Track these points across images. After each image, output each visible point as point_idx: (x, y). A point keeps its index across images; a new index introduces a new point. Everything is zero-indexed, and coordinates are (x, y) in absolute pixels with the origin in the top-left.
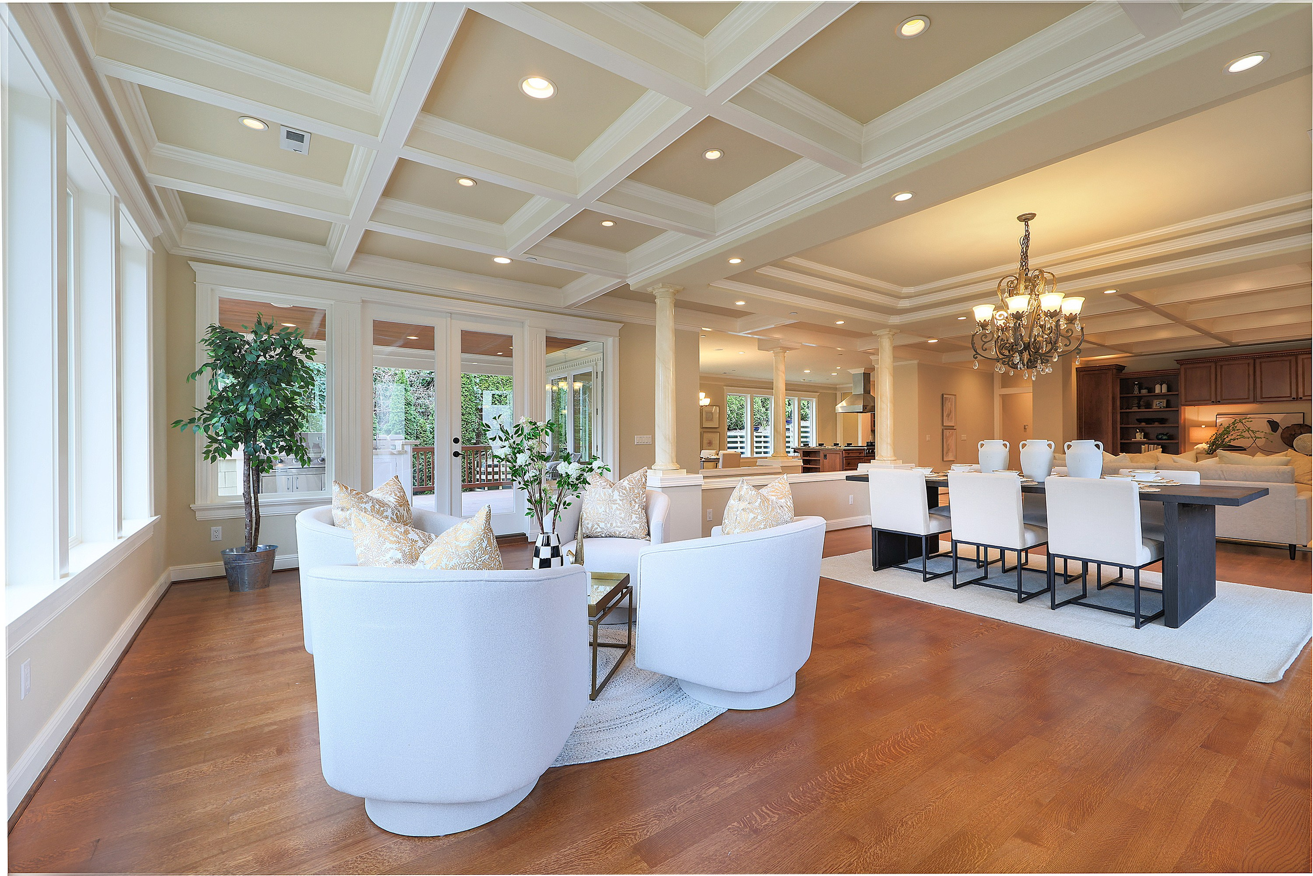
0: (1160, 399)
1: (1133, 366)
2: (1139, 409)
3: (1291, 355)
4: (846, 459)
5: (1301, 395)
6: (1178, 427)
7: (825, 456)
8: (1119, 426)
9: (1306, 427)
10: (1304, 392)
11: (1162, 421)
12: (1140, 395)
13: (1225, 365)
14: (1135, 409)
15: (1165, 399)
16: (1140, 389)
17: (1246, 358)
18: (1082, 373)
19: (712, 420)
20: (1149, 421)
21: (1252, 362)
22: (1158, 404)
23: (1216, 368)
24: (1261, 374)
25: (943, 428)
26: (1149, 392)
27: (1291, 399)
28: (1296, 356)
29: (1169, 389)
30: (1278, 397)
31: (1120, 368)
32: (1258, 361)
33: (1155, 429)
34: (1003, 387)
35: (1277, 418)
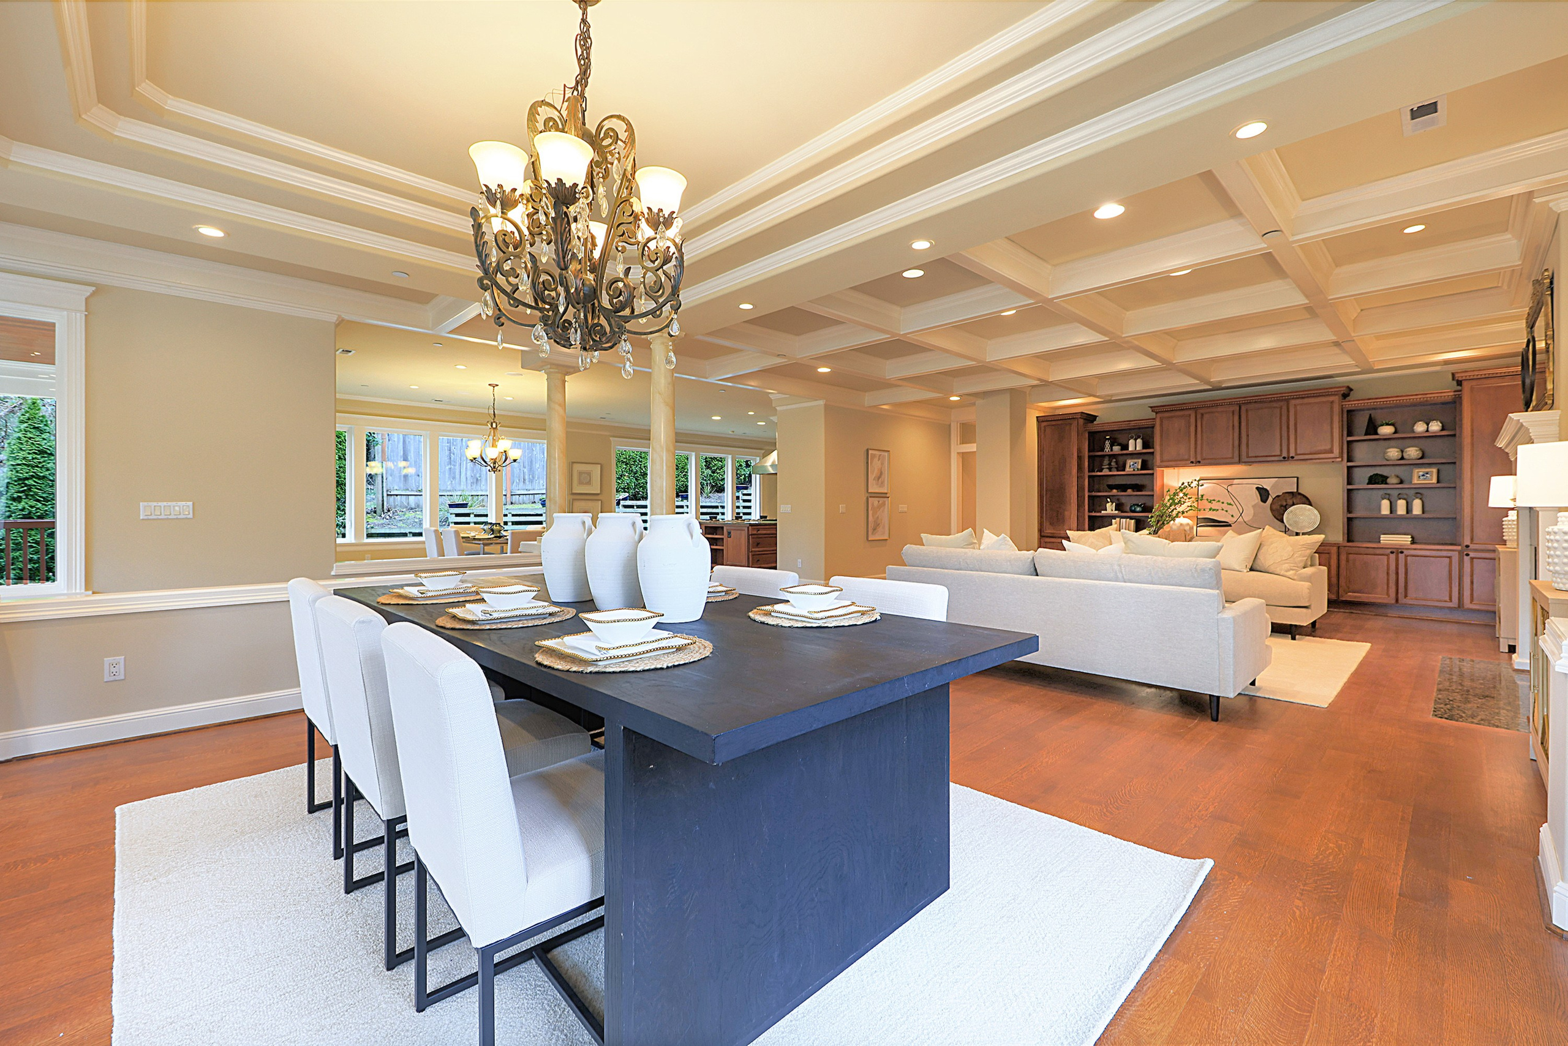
0: (1134, 459)
1: (1107, 416)
2: (1110, 471)
3: (1282, 400)
4: (753, 538)
5: (1292, 454)
6: (1153, 495)
7: (729, 533)
8: (1087, 494)
9: (1300, 496)
10: (1296, 449)
11: (1138, 488)
12: (1111, 453)
13: (1206, 413)
14: (1106, 472)
15: (1139, 458)
16: (1112, 445)
17: (1230, 404)
18: (1044, 424)
19: (589, 483)
20: (1123, 488)
21: (1238, 408)
22: (1133, 466)
23: (1196, 417)
24: (1247, 424)
25: (867, 495)
26: (1122, 450)
27: (1281, 458)
28: (1287, 401)
29: (1146, 445)
30: (1267, 456)
31: (1091, 418)
32: (1243, 408)
33: (1129, 497)
34: (963, 442)
35: (1267, 484)
